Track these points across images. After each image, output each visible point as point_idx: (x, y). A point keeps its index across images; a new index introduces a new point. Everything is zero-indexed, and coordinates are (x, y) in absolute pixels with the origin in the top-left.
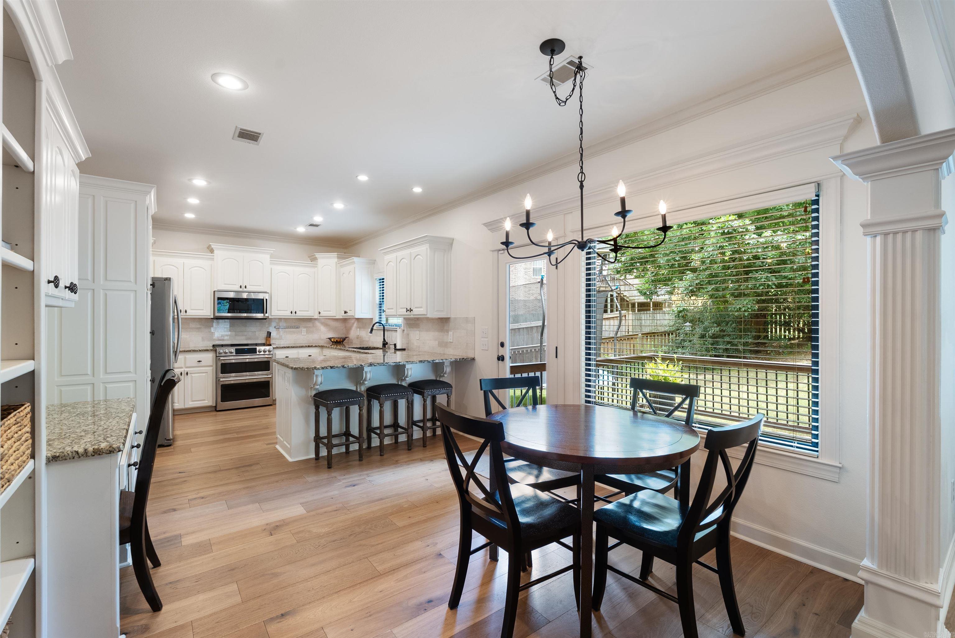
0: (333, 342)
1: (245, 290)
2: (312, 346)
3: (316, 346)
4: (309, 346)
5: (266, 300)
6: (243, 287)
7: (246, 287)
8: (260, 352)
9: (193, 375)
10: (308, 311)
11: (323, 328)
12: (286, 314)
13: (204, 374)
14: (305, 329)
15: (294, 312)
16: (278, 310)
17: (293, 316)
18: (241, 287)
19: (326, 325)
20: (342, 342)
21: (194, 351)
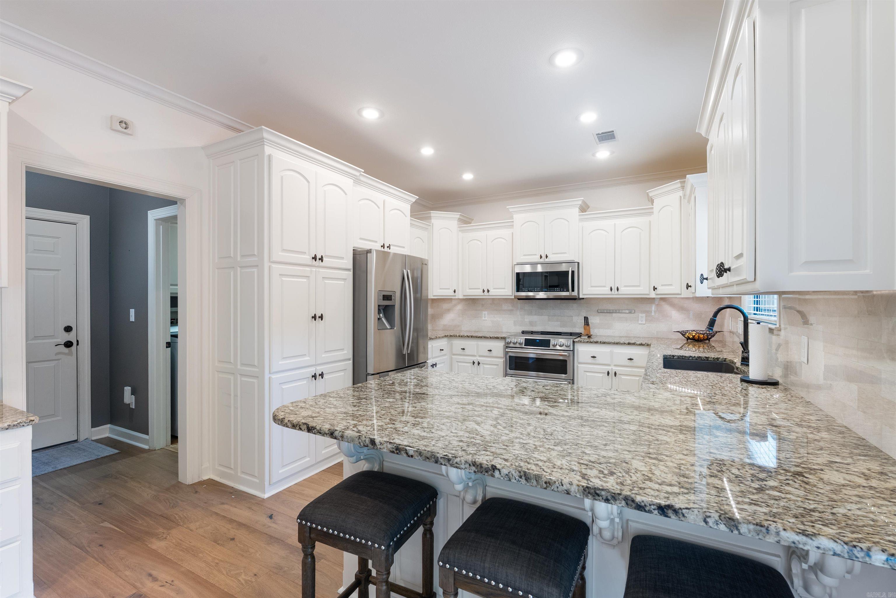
0: (688, 338)
1: (547, 260)
2: (634, 344)
3: (641, 345)
4: (629, 344)
5: (573, 272)
6: (544, 256)
7: (547, 257)
8: (554, 346)
9: (485, 366)
10: (639, 286)
11: (675, 314)
12: (603, 291)
13: (495, 367)
14: (644, 315)
15: (615, 289)
16: (591, 286)
17: (615, 294)
18: (541, 257)
19: (681, 309)
20: (709, 339)
21: (485, 338)
